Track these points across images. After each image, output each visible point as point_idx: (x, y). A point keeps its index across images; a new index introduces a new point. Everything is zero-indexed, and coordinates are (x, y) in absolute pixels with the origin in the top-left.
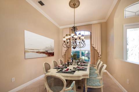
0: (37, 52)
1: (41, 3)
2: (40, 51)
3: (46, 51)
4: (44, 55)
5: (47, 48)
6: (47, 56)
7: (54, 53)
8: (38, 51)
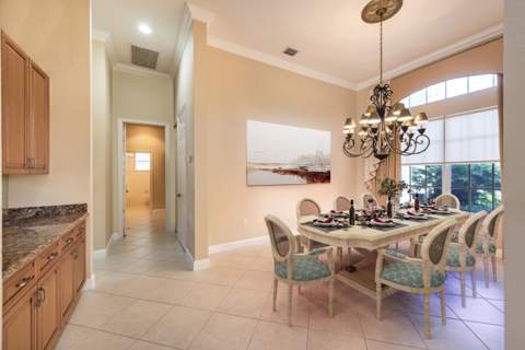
0: (275, 171)
1: (290, 52)
2: (284, 168)
3: (302, 168)
4: (296, 178)
5: (303, 158)
6: (304, 181)
7: (329, 172)
8: (277, 168)
